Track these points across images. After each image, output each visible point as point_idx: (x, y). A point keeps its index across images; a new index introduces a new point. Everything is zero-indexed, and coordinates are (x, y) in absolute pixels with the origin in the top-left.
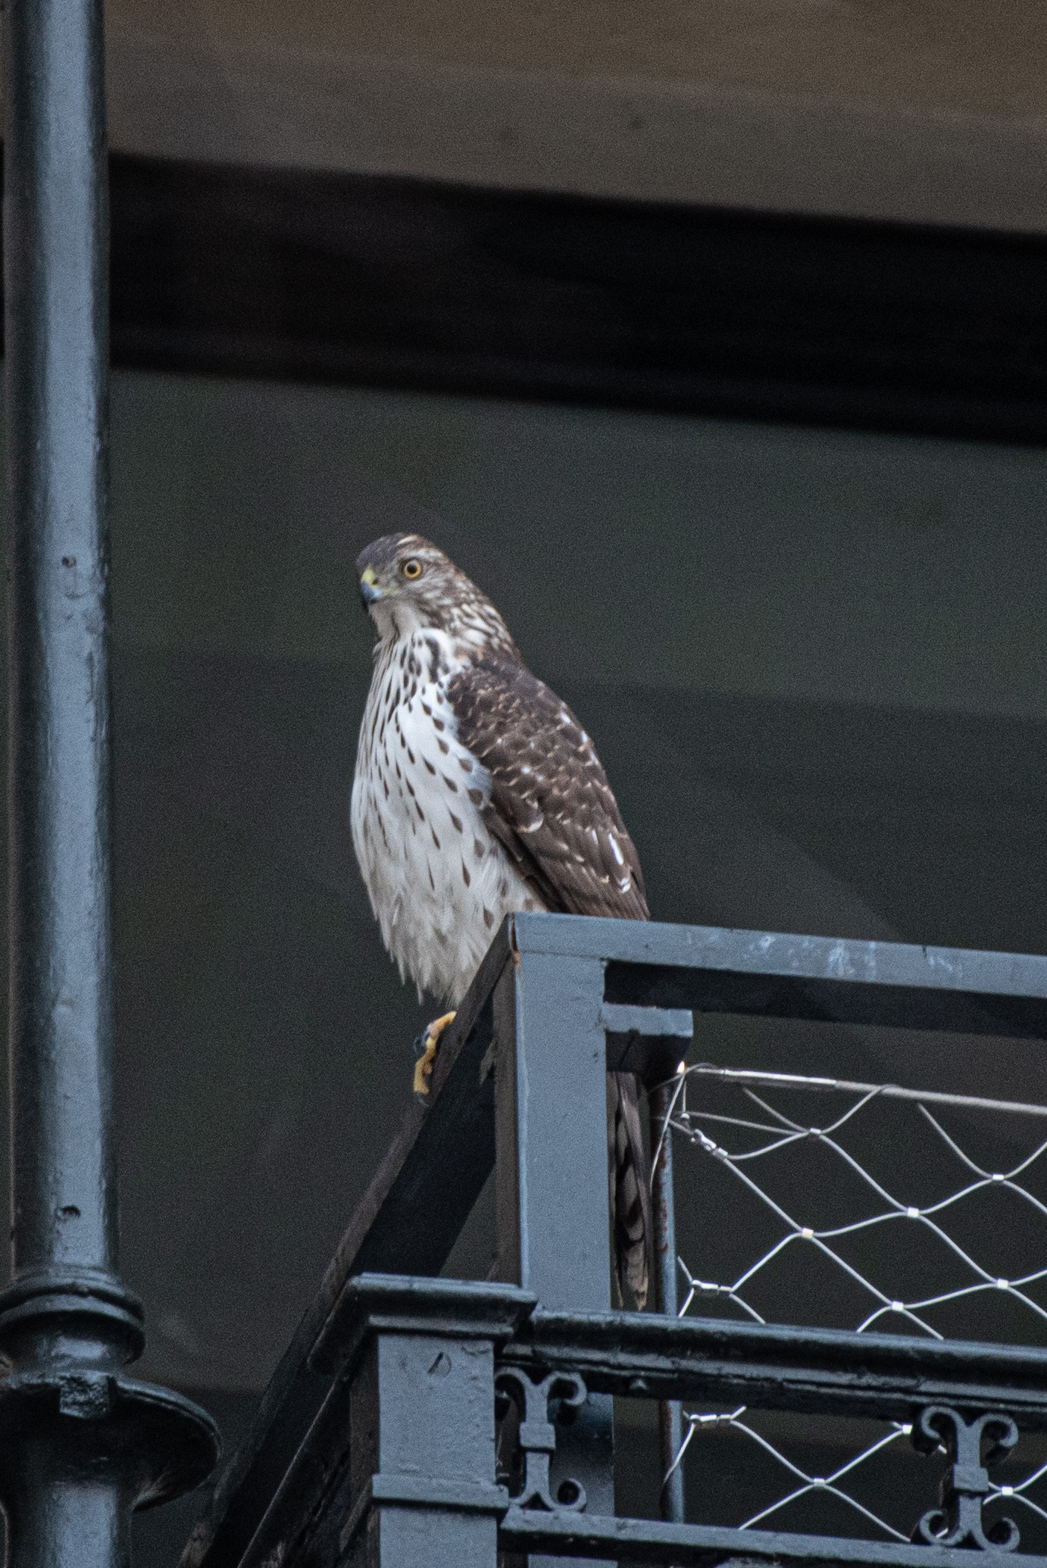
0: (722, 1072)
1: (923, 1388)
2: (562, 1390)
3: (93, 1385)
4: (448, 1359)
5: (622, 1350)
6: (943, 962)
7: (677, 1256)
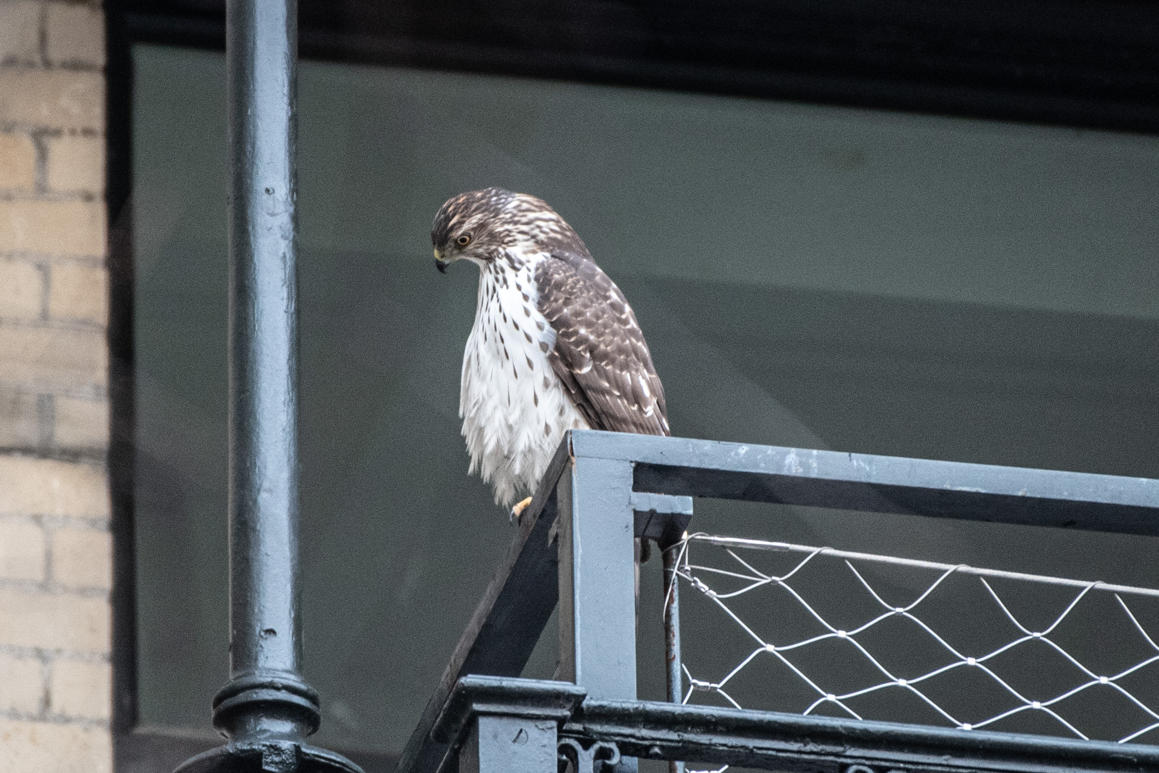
0: (712, 538)
1: (848, 753)
2: (604, 754)
3: (285, 750)
4: (526, 732)
5: (644, 727)
6: (862, 464)
7: (681, 663)
